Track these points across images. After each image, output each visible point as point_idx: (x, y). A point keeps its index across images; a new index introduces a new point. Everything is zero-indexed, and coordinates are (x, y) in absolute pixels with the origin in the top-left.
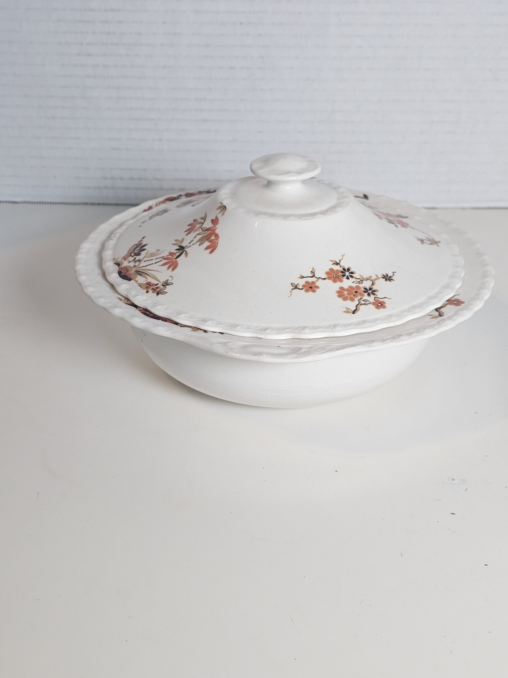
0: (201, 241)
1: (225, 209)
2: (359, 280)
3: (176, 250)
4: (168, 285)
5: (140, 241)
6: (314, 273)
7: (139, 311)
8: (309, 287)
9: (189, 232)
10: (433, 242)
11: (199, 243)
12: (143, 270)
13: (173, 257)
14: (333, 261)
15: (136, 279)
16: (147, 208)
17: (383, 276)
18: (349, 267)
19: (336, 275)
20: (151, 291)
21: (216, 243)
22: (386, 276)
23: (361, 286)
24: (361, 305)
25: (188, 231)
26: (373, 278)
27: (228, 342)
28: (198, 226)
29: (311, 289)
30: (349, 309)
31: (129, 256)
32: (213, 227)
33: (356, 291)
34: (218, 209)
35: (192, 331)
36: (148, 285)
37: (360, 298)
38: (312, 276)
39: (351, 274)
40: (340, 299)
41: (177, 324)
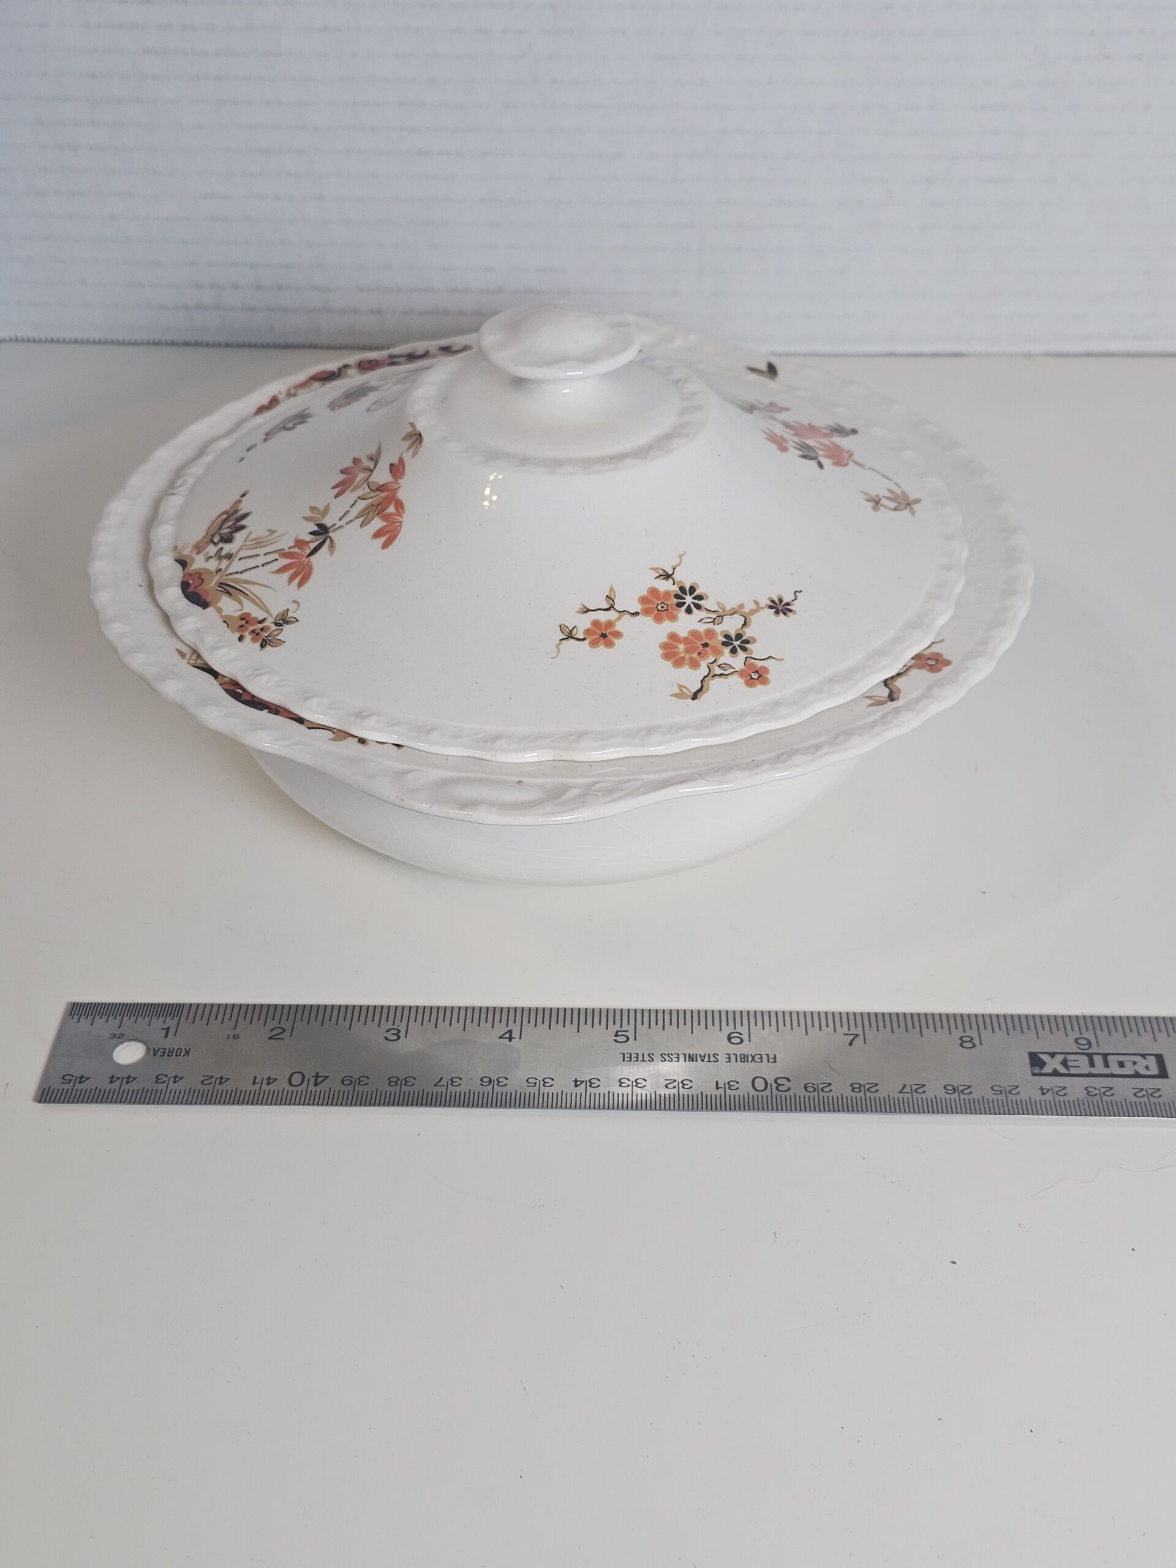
0: (366, 516)
1: (418, 440)
2: (714, 616)
3: (311, 533)
4: (287, 622)
5: (235, 504)
6: (613, 601)
7: (220, 685)
8: (600, 634)
9: (341, 488)
10: (904, 503)
11: (362, 519)
12: (235, 580)
13: (303, 553)
14: (658, 569)
15: (219, 605)
16: (266, 402)
17: (771, 604)
18: (694, 583)
19: (662, 605)
20: (248, 637)
21: (399, 524)
22: (778, 603)
23: (718, 629)
24: (713, 676)
25: (340, 486)
26: (746, 610)
27: (409, 772)
28: (361, 476)
29: (604, 638)
30: (685, 687)
31: (207, 543)
32: (392, 483)
33: (706, 643)
34: (404, 439)
35: (333, 739)
36: (244, 622)
37: (714, 660)
38: (607, 606)
39: (696, 601)
40: (668, 664)
41: (300, 720)
